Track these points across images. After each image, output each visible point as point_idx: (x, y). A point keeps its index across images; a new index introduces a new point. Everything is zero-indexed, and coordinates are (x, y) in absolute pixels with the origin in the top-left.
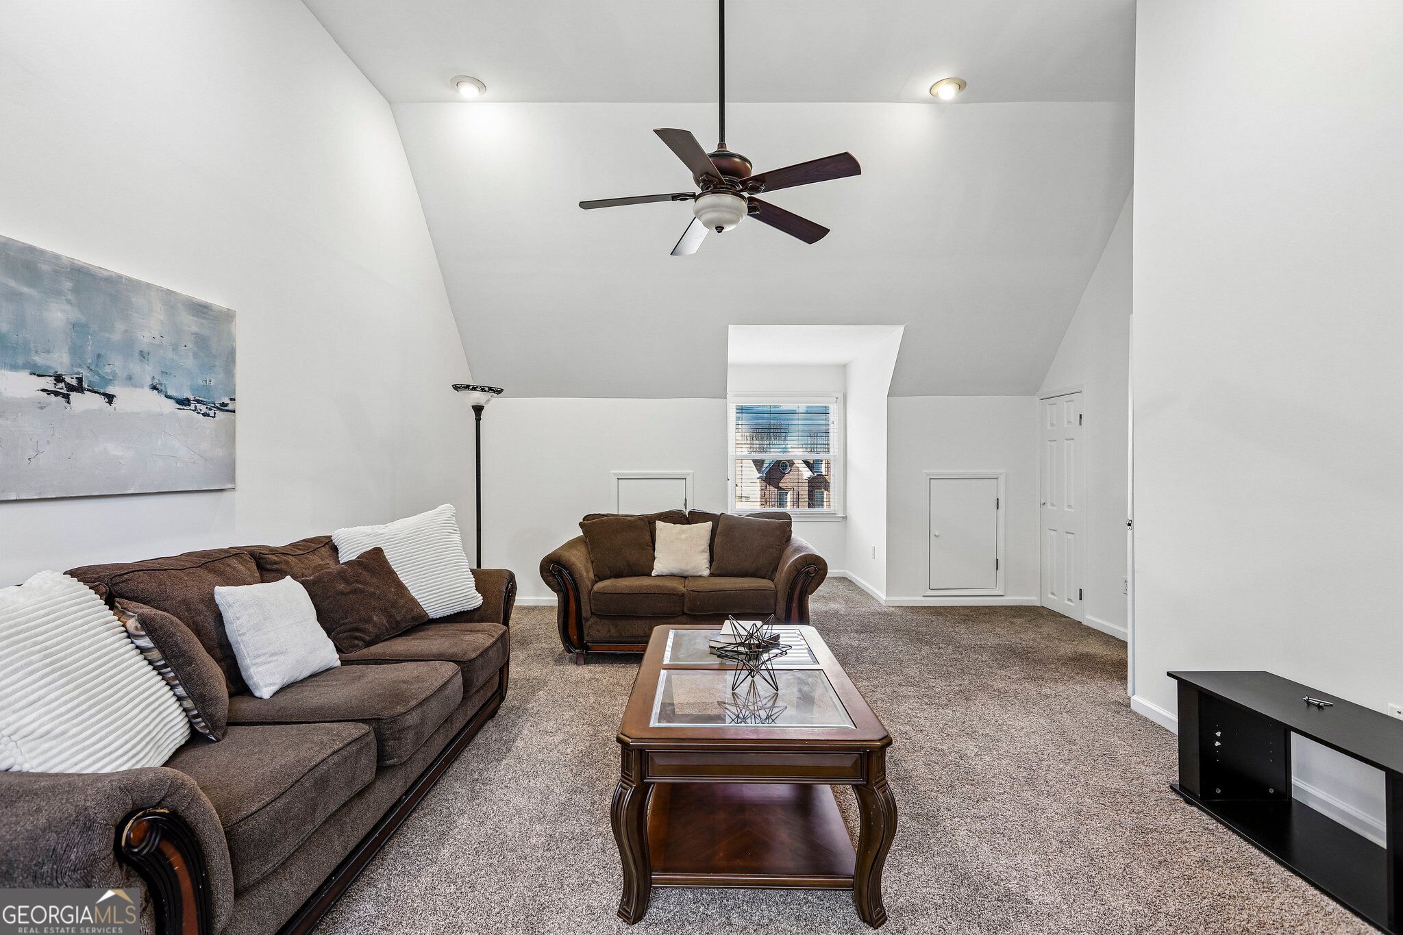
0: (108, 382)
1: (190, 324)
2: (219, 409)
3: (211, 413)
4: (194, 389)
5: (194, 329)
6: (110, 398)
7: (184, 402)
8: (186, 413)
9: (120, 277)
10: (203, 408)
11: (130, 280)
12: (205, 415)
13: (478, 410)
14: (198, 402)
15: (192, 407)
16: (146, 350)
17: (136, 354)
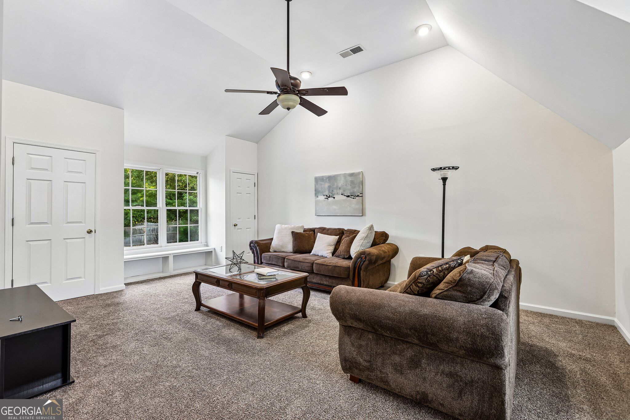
0: (333, 195)
1: (350, 179)
2: (357, 196)
3: (355, 198)
4: (350, 193)
5: (350, 180)
6: (334, 198)
7: (348, 196)
8: (349, 198)
9: (335, 175)
10: (353, 197)
11: (337, 175)
12: (353, 198)
13: (444, 180)
14: (351, 196)
15: (350, 197)
16: (340, 187)
17: (339, 189)
